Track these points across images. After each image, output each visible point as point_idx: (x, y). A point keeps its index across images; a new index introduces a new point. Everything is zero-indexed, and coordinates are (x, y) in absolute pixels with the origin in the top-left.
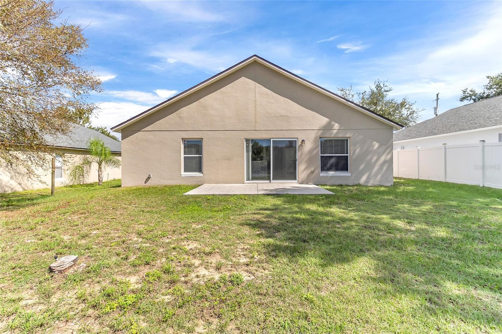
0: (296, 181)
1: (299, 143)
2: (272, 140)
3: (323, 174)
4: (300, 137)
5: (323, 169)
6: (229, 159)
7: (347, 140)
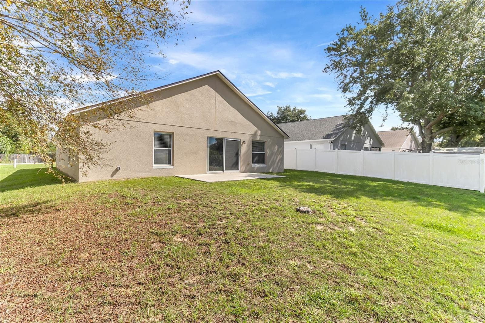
0: (239, 171)
1: (241, 143)
2: (225, 139)
3: (253, 165)
4: (242, 138)
5: (253, 162)
6: (195, 153)
7: (264, 143)
